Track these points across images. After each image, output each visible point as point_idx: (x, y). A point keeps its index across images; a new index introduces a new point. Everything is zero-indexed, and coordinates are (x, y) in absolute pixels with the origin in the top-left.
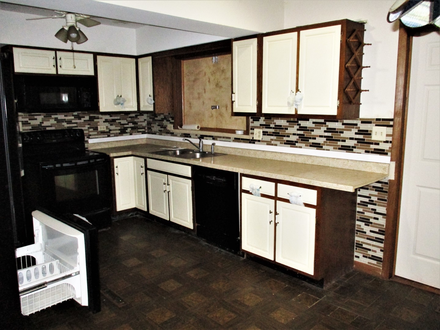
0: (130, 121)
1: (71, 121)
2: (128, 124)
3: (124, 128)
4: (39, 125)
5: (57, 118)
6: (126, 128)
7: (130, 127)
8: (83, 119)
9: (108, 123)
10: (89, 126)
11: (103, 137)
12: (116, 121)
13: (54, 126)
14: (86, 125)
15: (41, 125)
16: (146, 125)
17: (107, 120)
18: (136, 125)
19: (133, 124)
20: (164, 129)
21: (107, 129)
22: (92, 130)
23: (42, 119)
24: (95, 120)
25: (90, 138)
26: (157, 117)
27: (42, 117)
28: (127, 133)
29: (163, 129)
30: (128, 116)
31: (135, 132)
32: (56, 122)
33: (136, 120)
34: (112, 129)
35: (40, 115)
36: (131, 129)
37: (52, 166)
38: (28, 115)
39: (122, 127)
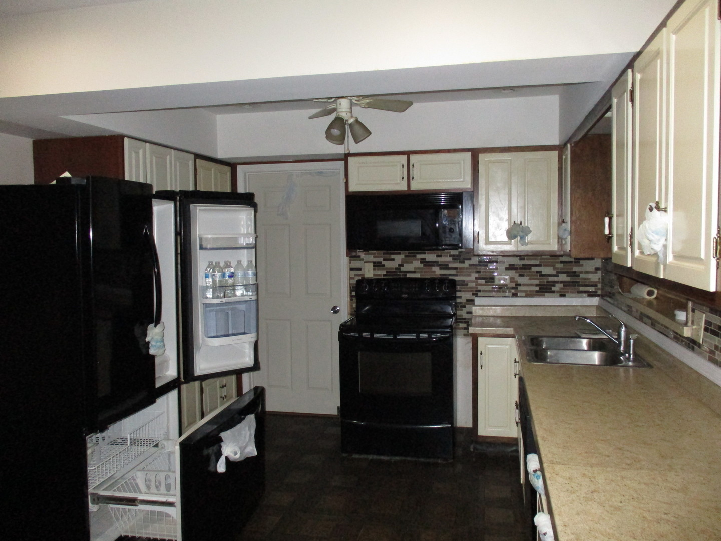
0: (561, 269)
1: (447, 265)
2: (557, 276)
3: (548, 282)
4: (396, 269)
5: (425, 259)
6: (554, 283)
7: (561, 282)
8: (467, 263)
9: (514, 271)
11: (503, 297)
12: (530, 269)
13: (418, 272)
14: (473, 272)
15: (400, 269)
16: (599, 278)
17: (513, 265)
18: (574, 279)
19: (568, 276)
21: (511, 282)
22: (483, 281)
23: (402, 259)
24: (490, 265)
25: (479, 295)
27: (402, 256)
28: (554, 292)
30: (559, 259)
31: (573, 292)
32: (422, 265)
33: (575, 269)
34: (522, 283)
35: (399, 254)
36: (564, 285)
37: (357, 335)
38: (383, 254)
39: (545, 280)
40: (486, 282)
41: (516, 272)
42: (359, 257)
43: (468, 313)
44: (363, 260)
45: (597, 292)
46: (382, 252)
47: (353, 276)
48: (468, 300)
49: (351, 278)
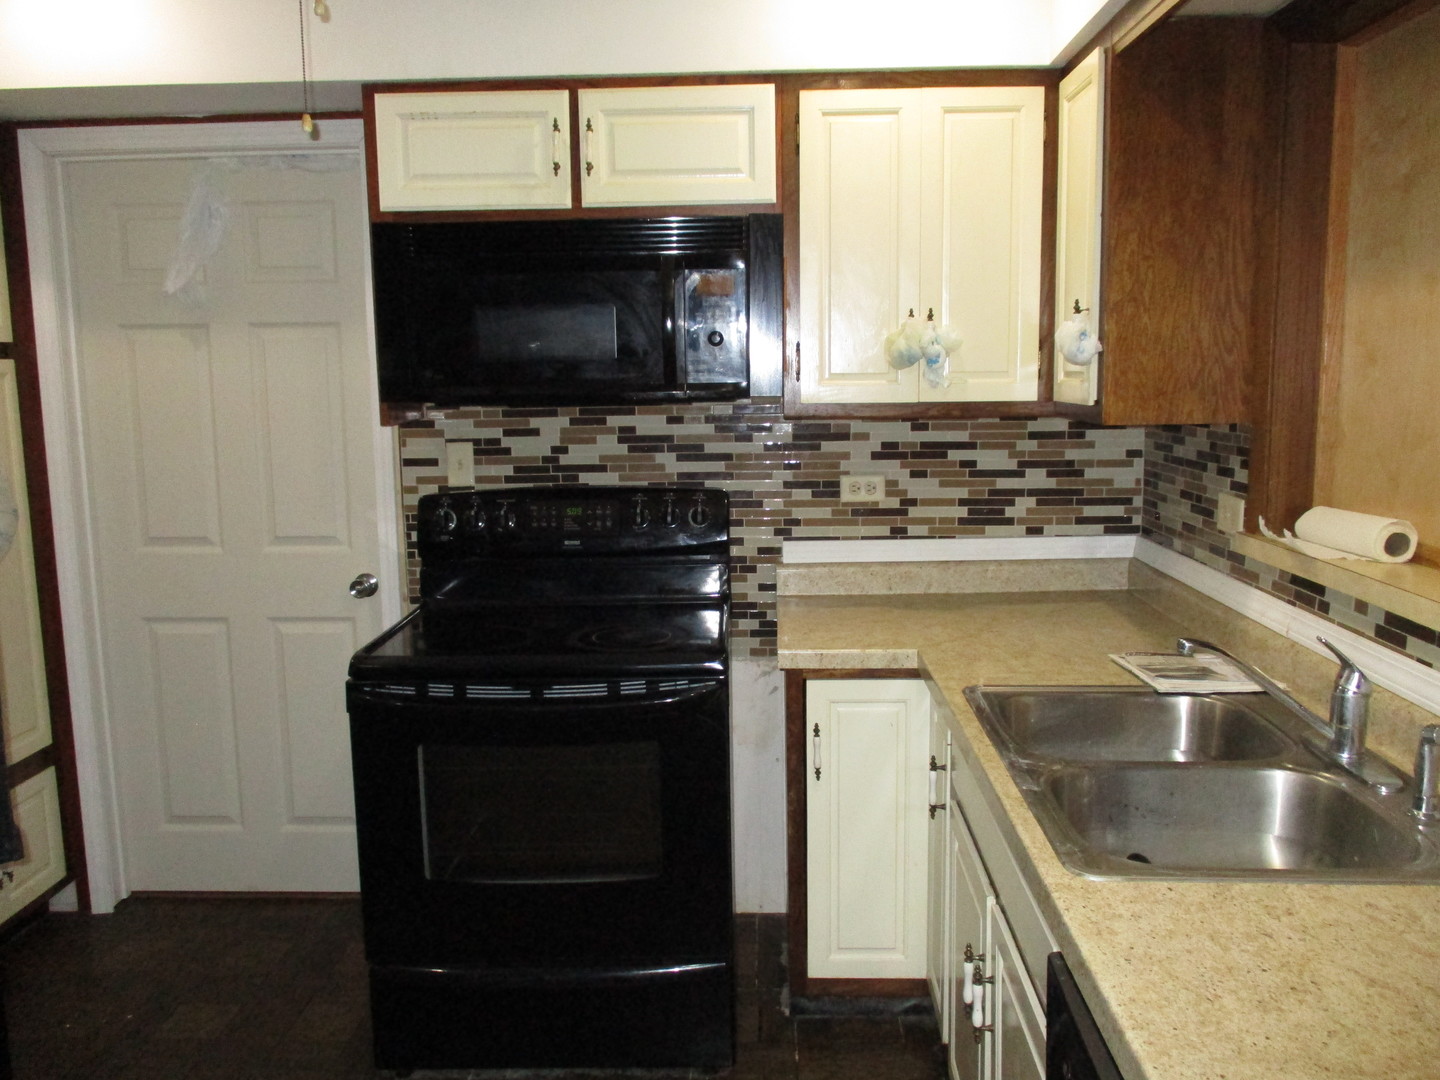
0: (1032, 453)
1: (701, 447)
2: (1021, 474)
3: (993, 492)
4: (546, 459)
5: (632, 429)
6: (1010, 496)
7: (1031, 493)
8: (759, 441)
9: (897, 462)
10: (788, 475)
11: (863, 538)
12: (945, 455)
13: (614, 469)
14: (776, 467)
15: (556, 460)
16: (1138, 481)
17: (894, 445)
18: (1068, 483)
19: (1050, 474)
20: (1204, 522)
21: (889, 494)
22: (806, 494)
23: (564, 431)
24: (827, 446)
25: (794, 535)
26: (1181, 441)
27: (562, 421)
28: (1010, 522)
29: (1198, 521)
31: (1059, 522)
32: (623, 449)
33: (1071, 454)
34: (919, 497)
35: (554, 414)
36: (1039, 503)
37: (410, 691)
38: (505, 414)
39: (983, 488)
40: (814, 495)
41: (903, 466)
42: (431, 424)
43: (763, 587)
44: (440, 434)
45: (1129, 520)
46: (500, 409)
47: (414, 484)
48: (761, 551)
49: (407, 490)
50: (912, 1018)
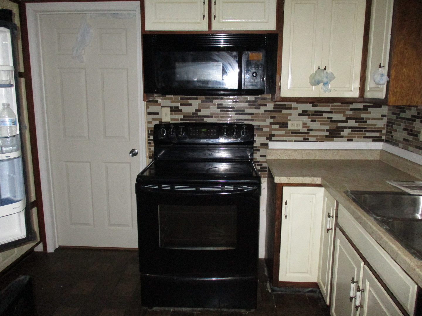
0: (350, 115)
1: (244, 111)
2: (346, 122)
3: (337, 127)
4: (193, 114)
5: (222, 104)
6: (343, 129)
7: (350, 128)
8: (263, 109)
9: (307, 117)
10: (272, 120)
11: (295, 141)
12: (322, 115)
13: (215, 117)
14: (268, 118)
15: (197, 114)
16: (384, 125)
17: (306, 111)
18: (362, 125)
19: (356, 122)
20: (413, 139)
21: (303, 127)
22: (277, 127)
23: (199, 104)
24: (284, 111)
25: (272, 140)
26: (404, 112)
27: (200, 101)
28: (342, 137)
29: (410, 138)
30: (349, 106)
31: (358, 137)
32: (218, 111)
33: (363, 116)
34: (313, 128)
35: (196, 99)
36: (352, 131)
38: (181, 99)
39: (334, 126)
40: (279, 127)
41: (308, 118)
42: (157, 101)
43: (262, 156)
44: (160, 104)
45: (381, 137)
46: (179, 97)
47: (151, 120)
48: (262, 144)
49: (148, 122)
50: (310, 294)
